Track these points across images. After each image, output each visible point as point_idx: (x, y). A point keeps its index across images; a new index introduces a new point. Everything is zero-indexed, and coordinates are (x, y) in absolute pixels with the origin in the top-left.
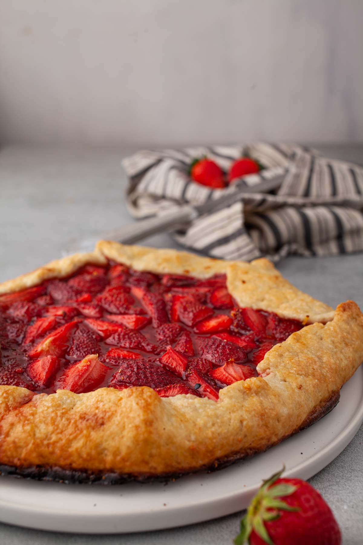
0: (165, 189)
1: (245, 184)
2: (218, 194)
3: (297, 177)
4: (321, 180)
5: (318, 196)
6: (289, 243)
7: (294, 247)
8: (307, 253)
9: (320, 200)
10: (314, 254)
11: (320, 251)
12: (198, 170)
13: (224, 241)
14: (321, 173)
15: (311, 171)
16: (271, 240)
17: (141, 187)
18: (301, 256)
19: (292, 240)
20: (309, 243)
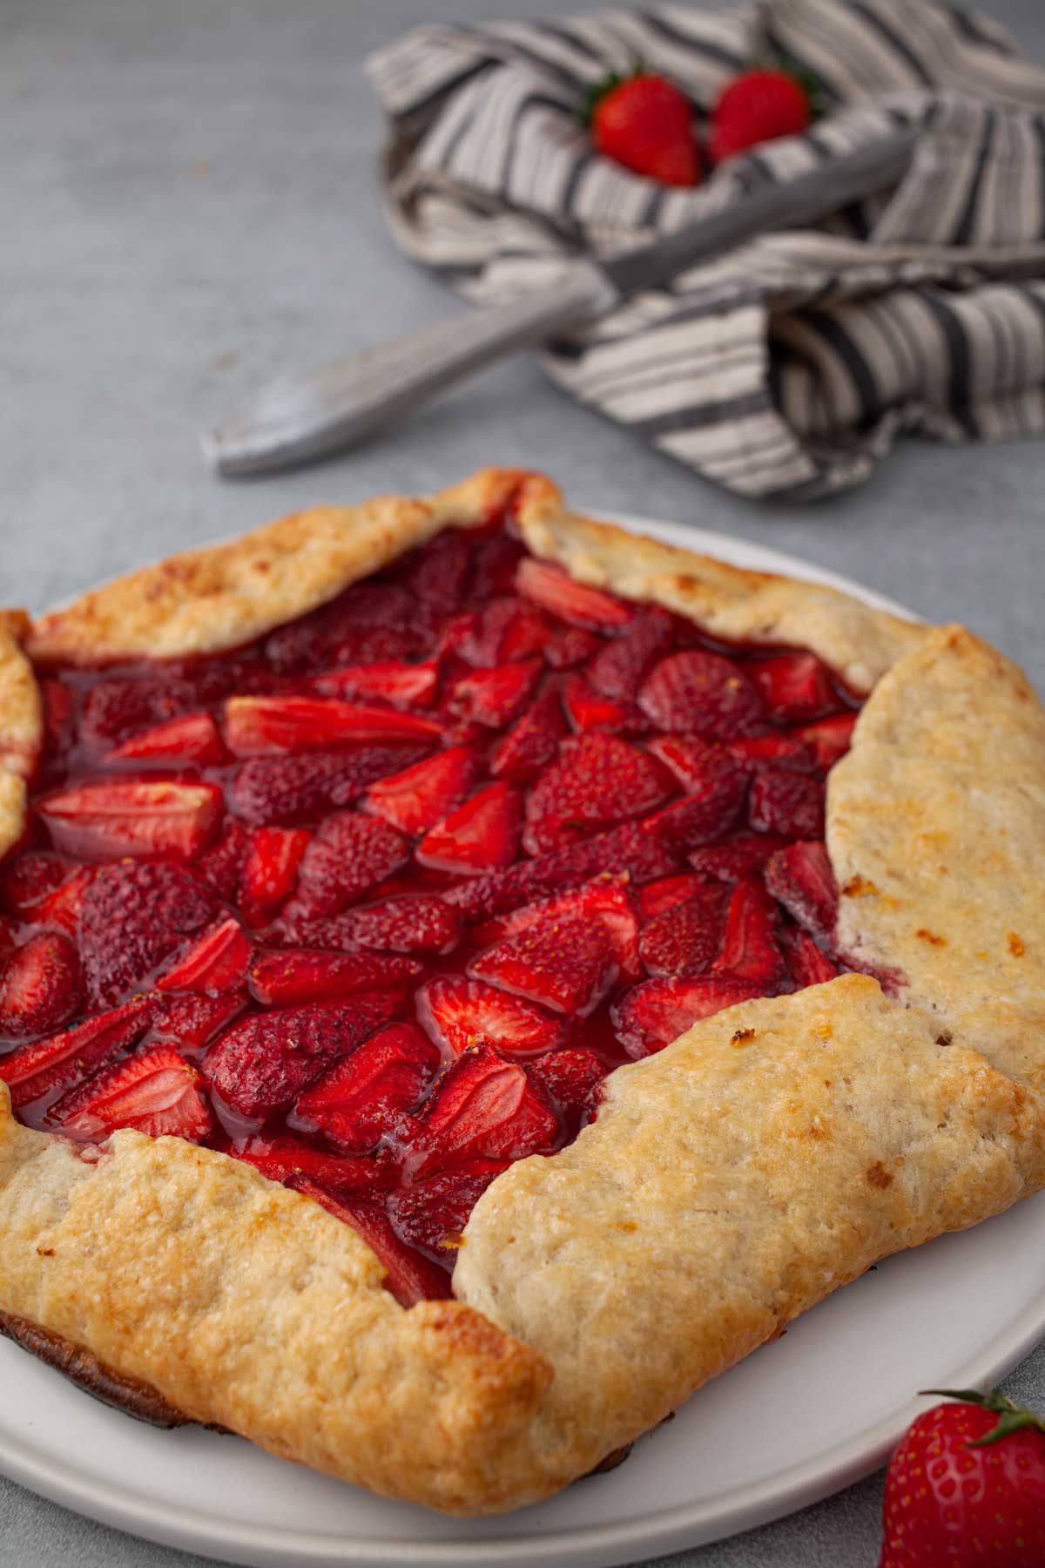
0: (507, 172)
1: (764, 171)
2: (679, 208)
3: (938, 181)
4: (1010, 183)
5: (997, 243)
6: (899, 403)
7: (914, 413)
8: (952, 431)
9: (1004, 256)
10: (973, 432)
11: (993, 422)
12: (615, 115)
13: (705, 415)
14: (1014, 158)
15: (984, 156)
16: (846, 402)
17: (430, 155)
18: (935, 439)
19: (912, 394)
20: (959, 400)
